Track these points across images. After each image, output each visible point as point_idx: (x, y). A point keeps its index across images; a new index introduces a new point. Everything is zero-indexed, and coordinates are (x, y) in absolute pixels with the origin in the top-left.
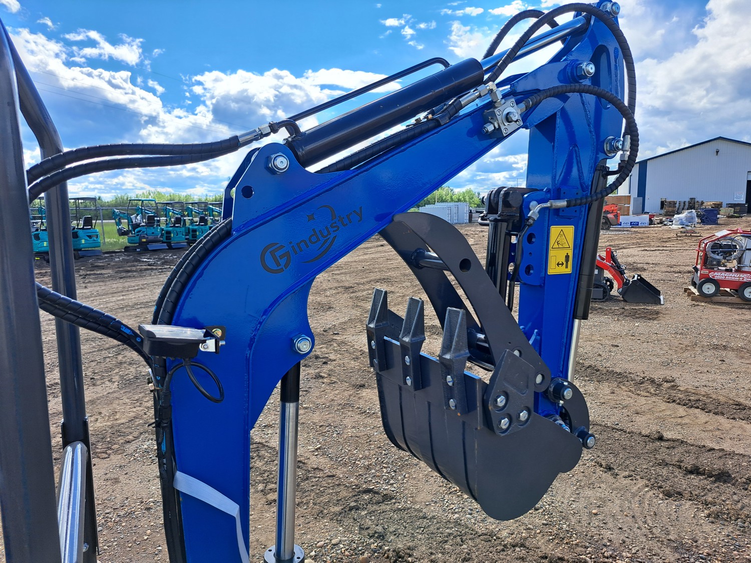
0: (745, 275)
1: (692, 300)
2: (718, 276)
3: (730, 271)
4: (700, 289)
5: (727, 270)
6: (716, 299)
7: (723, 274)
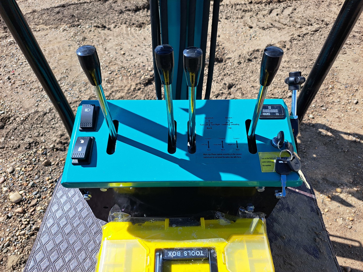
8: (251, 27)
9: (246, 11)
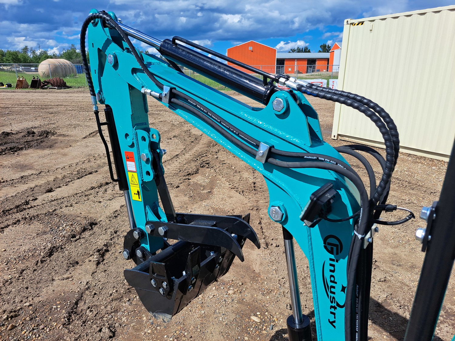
8: (100, 202)
9: (87, 195)
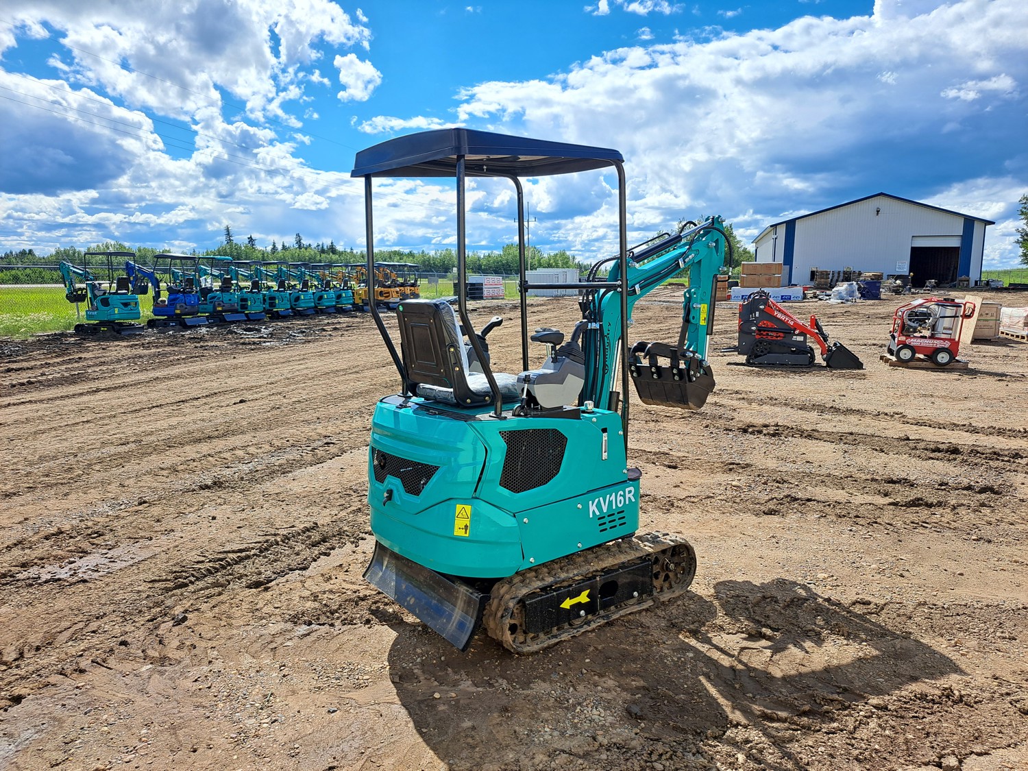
0: (938, 342)
1: (890, 366)
2: (913, 342)
3: (925, 337)
4: (898, 356)
5: (922, 337)
6: (911, 364)
7: (919, 341)
